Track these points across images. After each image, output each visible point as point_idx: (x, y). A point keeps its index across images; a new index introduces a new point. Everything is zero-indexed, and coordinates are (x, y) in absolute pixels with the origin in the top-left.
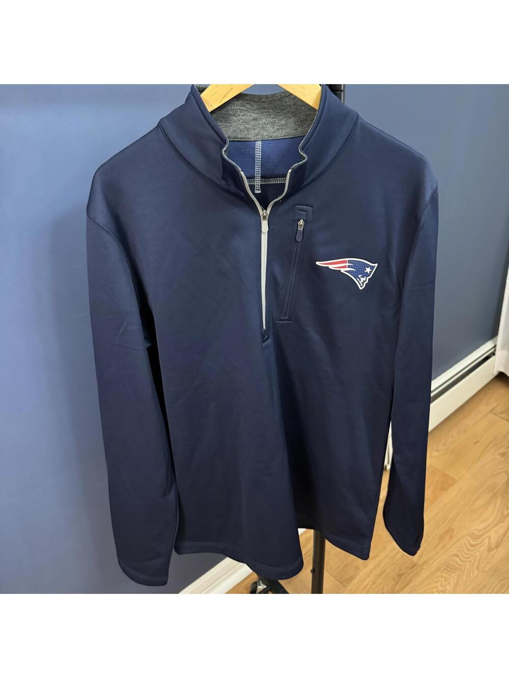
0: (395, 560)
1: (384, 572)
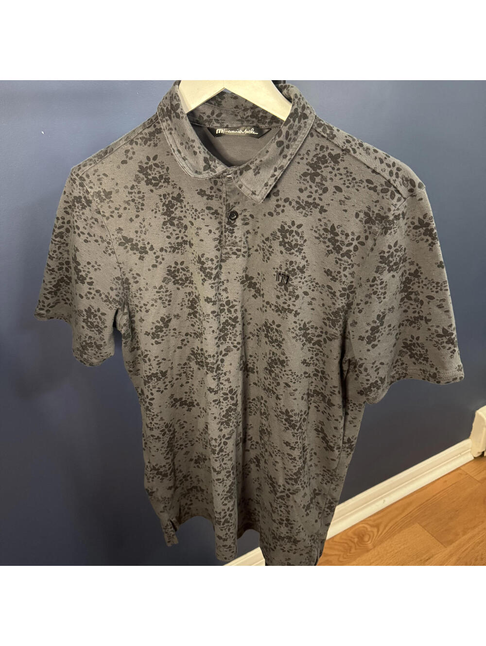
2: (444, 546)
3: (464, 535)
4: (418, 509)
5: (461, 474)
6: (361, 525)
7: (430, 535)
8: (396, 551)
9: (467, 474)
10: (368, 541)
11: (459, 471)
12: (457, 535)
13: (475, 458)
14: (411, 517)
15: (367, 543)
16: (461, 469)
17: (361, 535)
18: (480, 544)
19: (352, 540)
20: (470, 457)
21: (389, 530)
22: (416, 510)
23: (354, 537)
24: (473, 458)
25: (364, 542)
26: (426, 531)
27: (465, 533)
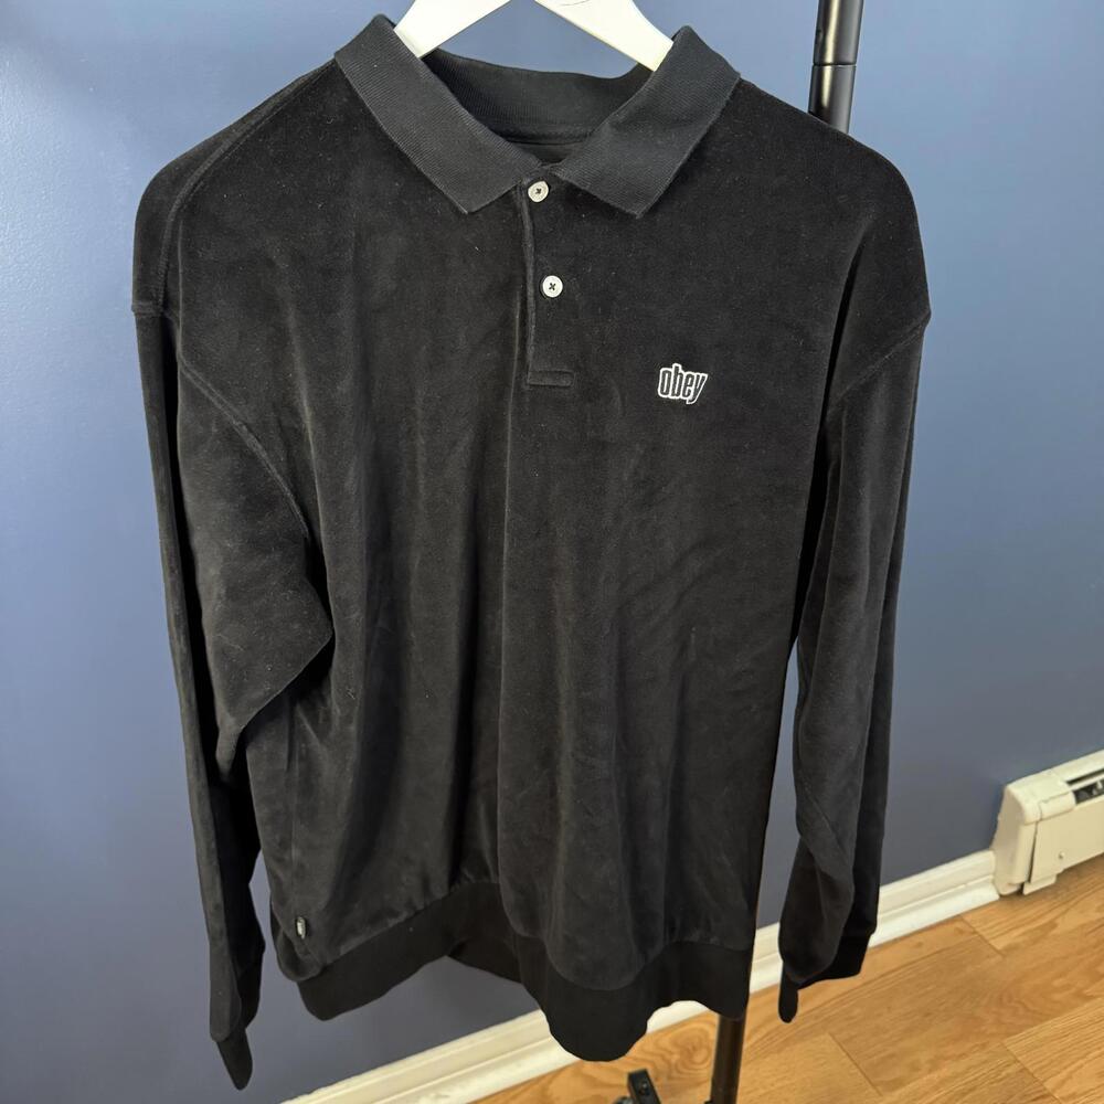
0: (1004, 1074)
1: (971, 1090)
2: (878, 1092)
3: (930, 1071)
4: (837, 1003)
5: (961, 932)
6: (694, 1025)
7: (851, 1063)
8: (762, 1091)
9: (975, 932)
10: (703, 1062)
11: (958, 925)
12: (915, 1068)
13: (1001, 896)
14: (817, 1017)
15: (696, 1067)
16: (962, 920)
17: (690, 1048)
18: (964, 1094)
19: (668, 1057)
20: (989, 895)
21: (757, 1042)
22: (833, 1002)
23: (675, 1050)
24: (997, 897)
25: (694, 1063)
26: (844, 1054)
27: (935, 1065)
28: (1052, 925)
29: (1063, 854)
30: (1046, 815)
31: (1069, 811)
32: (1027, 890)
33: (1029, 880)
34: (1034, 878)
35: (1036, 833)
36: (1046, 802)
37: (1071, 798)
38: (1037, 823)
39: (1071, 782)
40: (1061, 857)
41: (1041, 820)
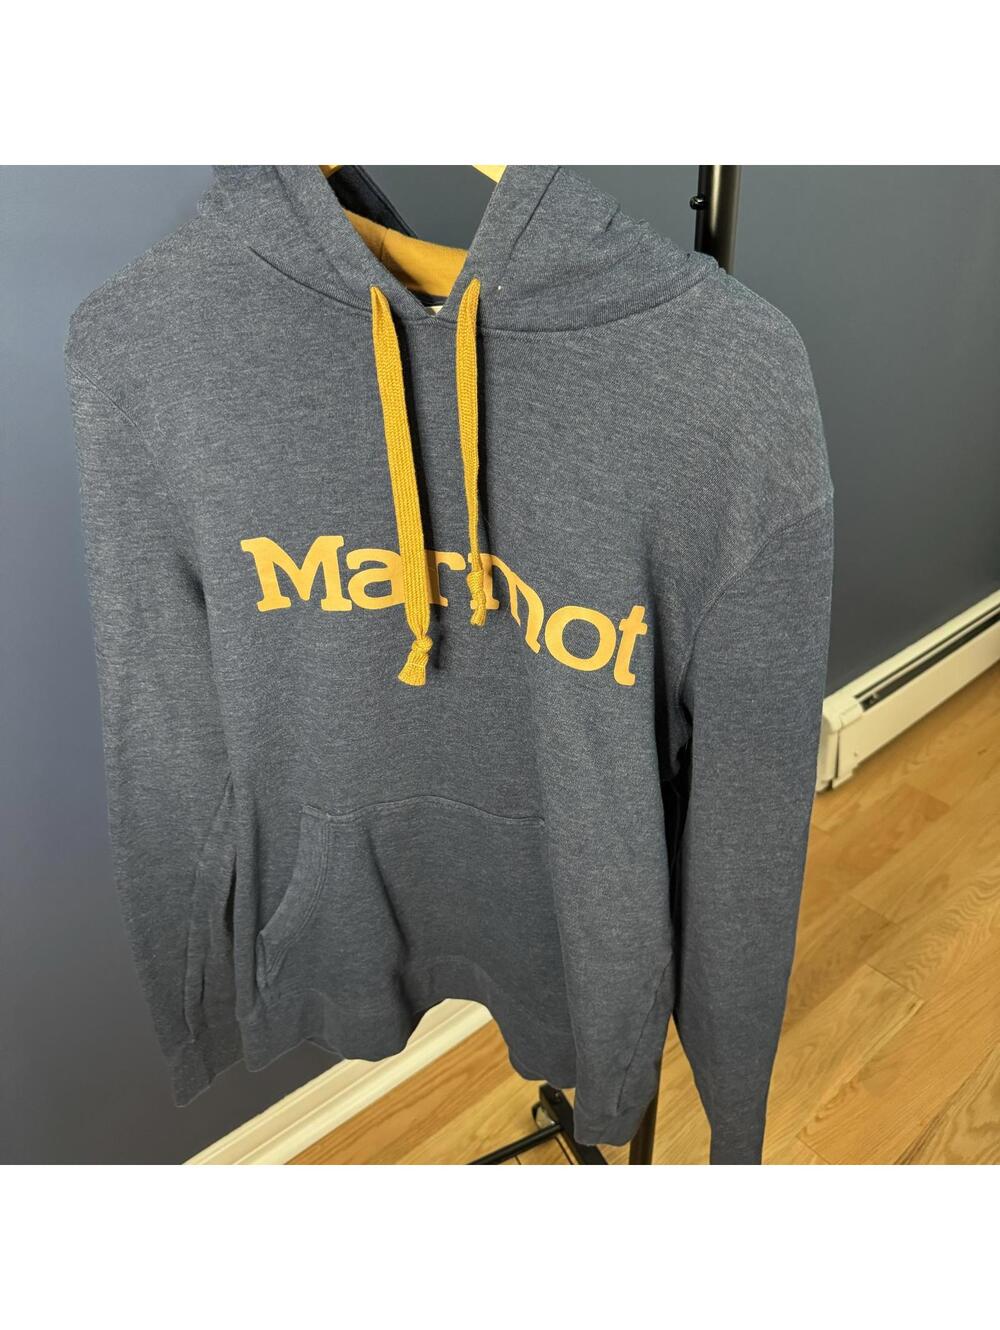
0: (856, 916)
1: (837, 932)
28: (857, 806)
29: (857, 752)
30: (846, 723)
31: (858, 719)
32: (836, 784)
33: (836, 776)
34: (840, 774)
35: (839, 738)
36: (844, 714)
37: (860, 708)
38: (839, 732)
39: (858, 696)
40: (856, 755)
41: (843, 728)
